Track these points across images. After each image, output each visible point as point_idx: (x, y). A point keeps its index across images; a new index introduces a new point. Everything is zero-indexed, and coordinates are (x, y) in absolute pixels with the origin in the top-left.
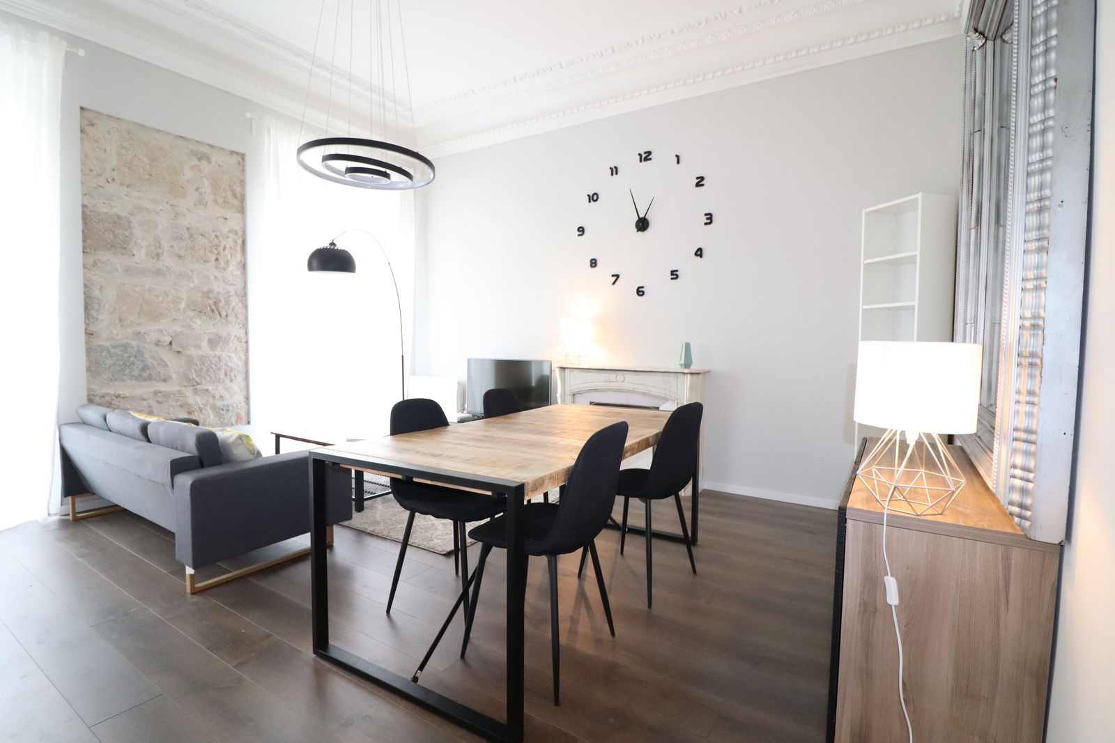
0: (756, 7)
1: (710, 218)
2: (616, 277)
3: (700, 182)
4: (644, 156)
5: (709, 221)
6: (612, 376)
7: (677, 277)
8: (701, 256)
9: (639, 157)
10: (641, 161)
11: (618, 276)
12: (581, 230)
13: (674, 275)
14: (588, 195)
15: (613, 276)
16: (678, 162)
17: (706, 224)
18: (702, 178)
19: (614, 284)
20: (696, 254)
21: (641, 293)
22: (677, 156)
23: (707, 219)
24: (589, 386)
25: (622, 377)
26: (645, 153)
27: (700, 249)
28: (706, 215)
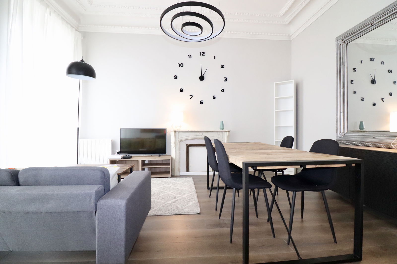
0: (253, 15)
1: (226, 79)
2: (191, 97)
3: (223, 66)
4: (202, 54)
5: (226, 80)
6: (197, 133)
7: (215, 98)
8: (223, 91)
9: (200, 54)
10: (201, 55)
11: (192, 96)
12: (176, 77)
13: (214, 97)
14: (179, 64)
15: (190, 96)
16: (215, 59)
17: (225, 81)
18: (223, 65)
19: (190, 99)
20: (222, 91)
21: (202, 103)
22: (214, 56)
23: (225, 79)
24: (187, 138)
25: (201, 134)
26: (202, 53)
27: (223, 89)
28: (225, 78)
